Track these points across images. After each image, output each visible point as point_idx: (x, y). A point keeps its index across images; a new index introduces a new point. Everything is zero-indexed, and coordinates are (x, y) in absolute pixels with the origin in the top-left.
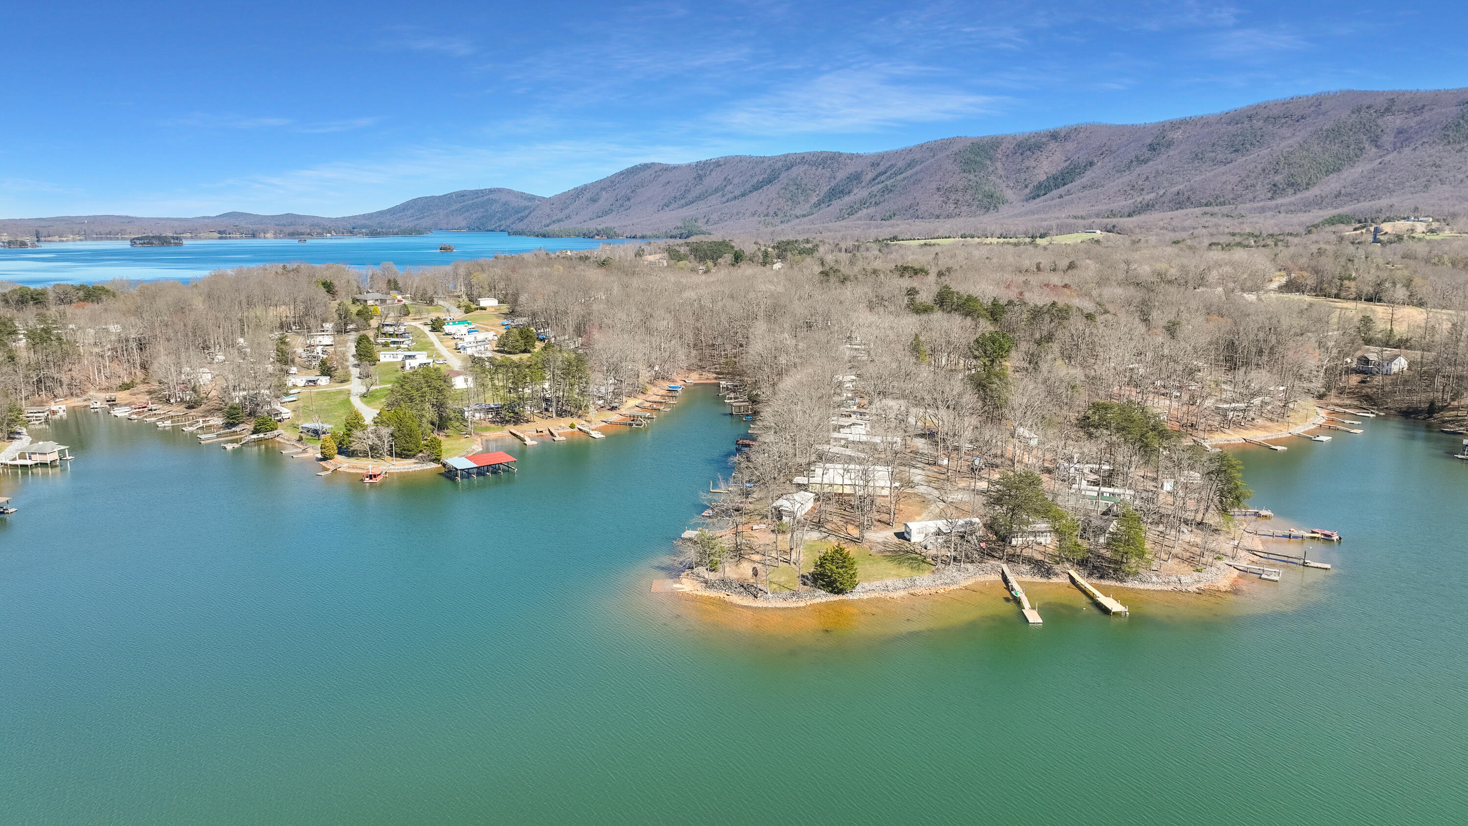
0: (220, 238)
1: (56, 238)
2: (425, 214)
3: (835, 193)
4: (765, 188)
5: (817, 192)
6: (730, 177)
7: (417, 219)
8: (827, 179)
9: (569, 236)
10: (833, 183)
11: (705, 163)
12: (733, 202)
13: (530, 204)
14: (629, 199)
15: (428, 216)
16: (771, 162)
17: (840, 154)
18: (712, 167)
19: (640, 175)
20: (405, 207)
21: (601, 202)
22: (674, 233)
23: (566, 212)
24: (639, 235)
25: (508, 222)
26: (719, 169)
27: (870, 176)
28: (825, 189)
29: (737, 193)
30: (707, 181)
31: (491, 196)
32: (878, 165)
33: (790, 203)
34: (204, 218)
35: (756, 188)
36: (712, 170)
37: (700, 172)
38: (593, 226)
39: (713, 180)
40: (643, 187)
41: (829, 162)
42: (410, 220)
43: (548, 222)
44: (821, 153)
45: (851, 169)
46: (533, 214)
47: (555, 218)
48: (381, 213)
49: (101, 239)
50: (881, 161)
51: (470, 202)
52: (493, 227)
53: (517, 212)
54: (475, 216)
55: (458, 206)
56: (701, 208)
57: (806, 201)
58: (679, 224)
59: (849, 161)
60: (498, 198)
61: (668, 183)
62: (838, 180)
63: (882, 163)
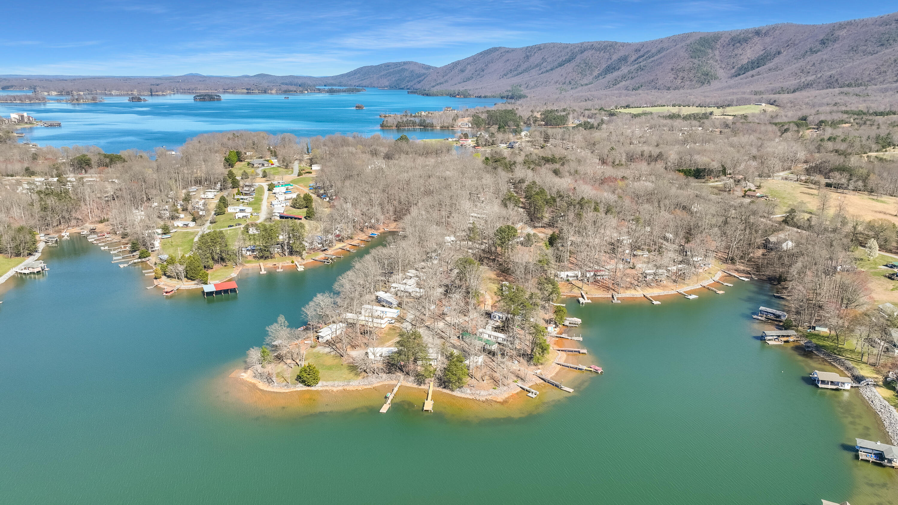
0: (247, 93)
1: (161, 93)
2: (366, 77)
3: (609, 69)
4: (566, 65)
5: (599, 68)
6: (545, 57)
8: (606, 60)
9: (442, 95)
10: (610, 62)
11: (532, 47)
12: (545, 74)
13: (427, 72)
14: (483, 71)
16: (572, 48)
17: (616, 43)
18: (535, 50)
19: (491, 55)
20: (355, 73)
21: (467, 72)
22: (505, 94)
23: (446, 78)
24: (483, 95)
25: (412, 83)
26: (540, 51)
27: (634, 58)
28: (604, 66)
29: (549, 68)
30: (532, 60)
31: (404, 67)
32: (640, 51)
33: (580, 75)
35: (561, 65)
36: (535, 53)
37: (528, 54)
38: (460, 88)
39: (536, 59)
40: (493, 63)
41: (608, 48)
43: (434, 84)
44: (604, 42)
45: (622, 53)
46: (427, 78)
47: (438, 82)
48: (342, 76)
50: (642, 48)
51: (392, 70)
52: (403, 86)
53: (419, 77)
54: (394, 79)
55: (386, 72)
56: (526, 77)
57: (591, 74)
58: (509, 88)
59: (621, 48)
60: (408, 68)
61: (508, 60)
62: (612, 60)
63: (642, 50)
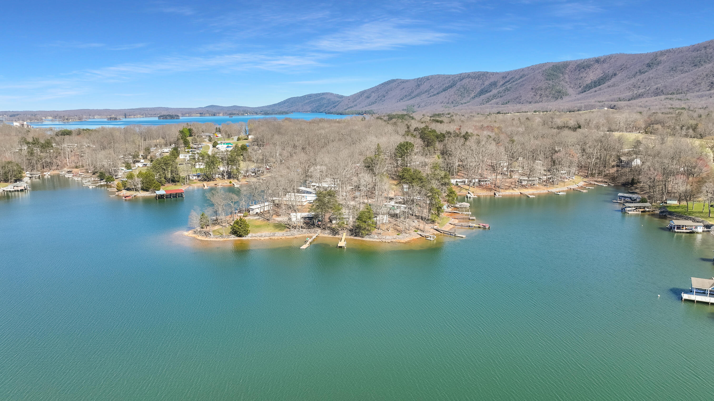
3: (482, 92)
4: (449, 90)
5: (474, 92)
6: (433, 85)
7: (289, 107)
8: (480, 85)
10: (483, 87)
11: (422, 78)
12: (432, 97)
13: (340, 100)
14: (384, 97)
15: (294, 106)
16: (453, 77)
17: (487, 73)
18: (425, 80)
19: (390, 85)
21: (371, 98)
23: (355, 103)
25: (329, 108)
26: (428, 81)
27: (502, 83)
28: (479, 90)
29: (435, 92)
30: (422, 87)
31: (323, 96)
32: (506, 77)
33: (460, 97)
34: (200, 108)
35: (444, 90)
36: (424, 82)
37: (419, 83)
38: (367, 109)
39: (425, 86)
40: (391, 90)
41: (481, 76)
42: (286, 108)
43: (346, 108)
44: (478, 72)
45: (492, 80)
46: (340, 104)
47: (349, 106)
48: (275, 105)
50: (507, 75)
51: (313, 99)
52: (322, 110)
53: (334, 104)
54: (315, 106)
55: (308, 101)
56: (418, 100)
57: (468, 96)
59: (491, 76)
60: (325, 97)
61: (403, 88)
62: (485, 85)
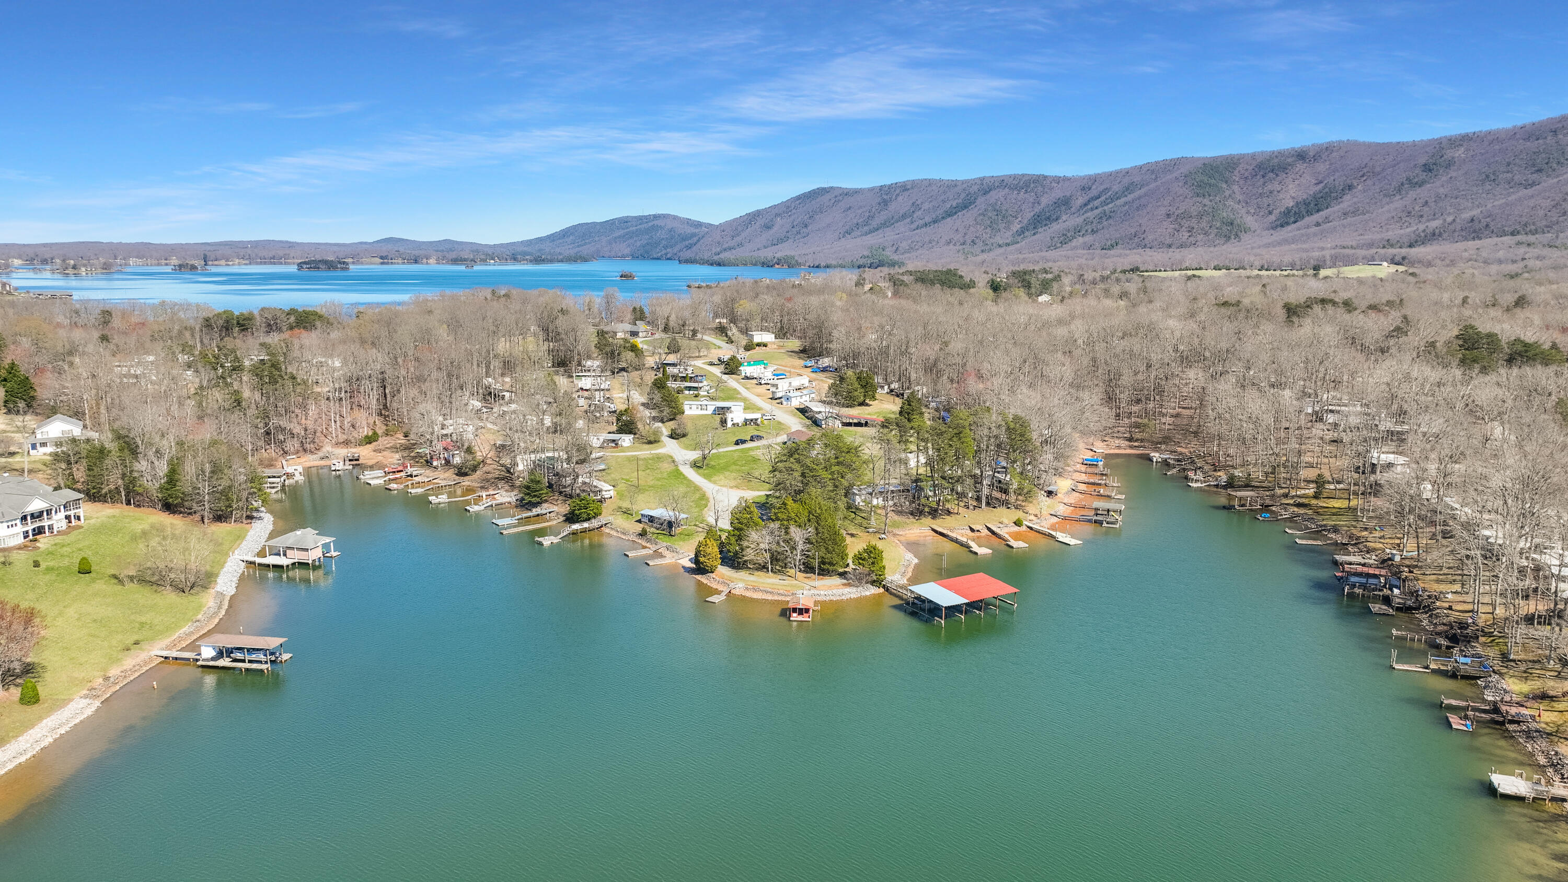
0: (382, 263)
1: (223, 262)
2: (587, 241)
3: (1040, 221)
4: (960, 214)
5: (1020, 219)
6: (919, 202)
7: (578, 246)
8: (1030, 205)
9: (745, 265)
10: (1037, 209)
11: (890, 186)
12: (924, 229)
13: (697, 231)
14: (806, 226)
15: (590, 243)
16: (965, 186)
17: (1045, 177)
18: (897, 192)
19: (818, 200)
20: (565, 234)
21: (775, 228)
22: (861, 262)
23: (738, 239)
24: (823, 264)
25: (676, 250)
26: (906, 193)
27: (1080, 201)
28: (1029, 215)
29: (928, 219)
30: (892, 207)
31: (655, 222)
32: (1090, 189)
33: (989, 230)
34: (361, 243)
35: (950, 214)
36: (898, 195)
37: (885, 197)
38: (769, 254)
39: (901, 205)
40: (822, 213)
41: (1032, 185)
42: (570, 247)
43: (718, 250)
44: (1023, 175)
45: (1058, 193)
46: (702, 241)
47: (726, 246)
48: (540, 240)
49: (265, 263)
50: (1093, 184)
51: (634, 228)
52: (659, 254)
53: (683, 240)
54: (638, 244)
55: (621, 232)
56: (887, 237)
57: (1008, 228)
58: (866, 253)
59: (1054, 184)
60: (663, 225)
61: (850, 208)
62: (1043, 205)
63: (1094, 187)
